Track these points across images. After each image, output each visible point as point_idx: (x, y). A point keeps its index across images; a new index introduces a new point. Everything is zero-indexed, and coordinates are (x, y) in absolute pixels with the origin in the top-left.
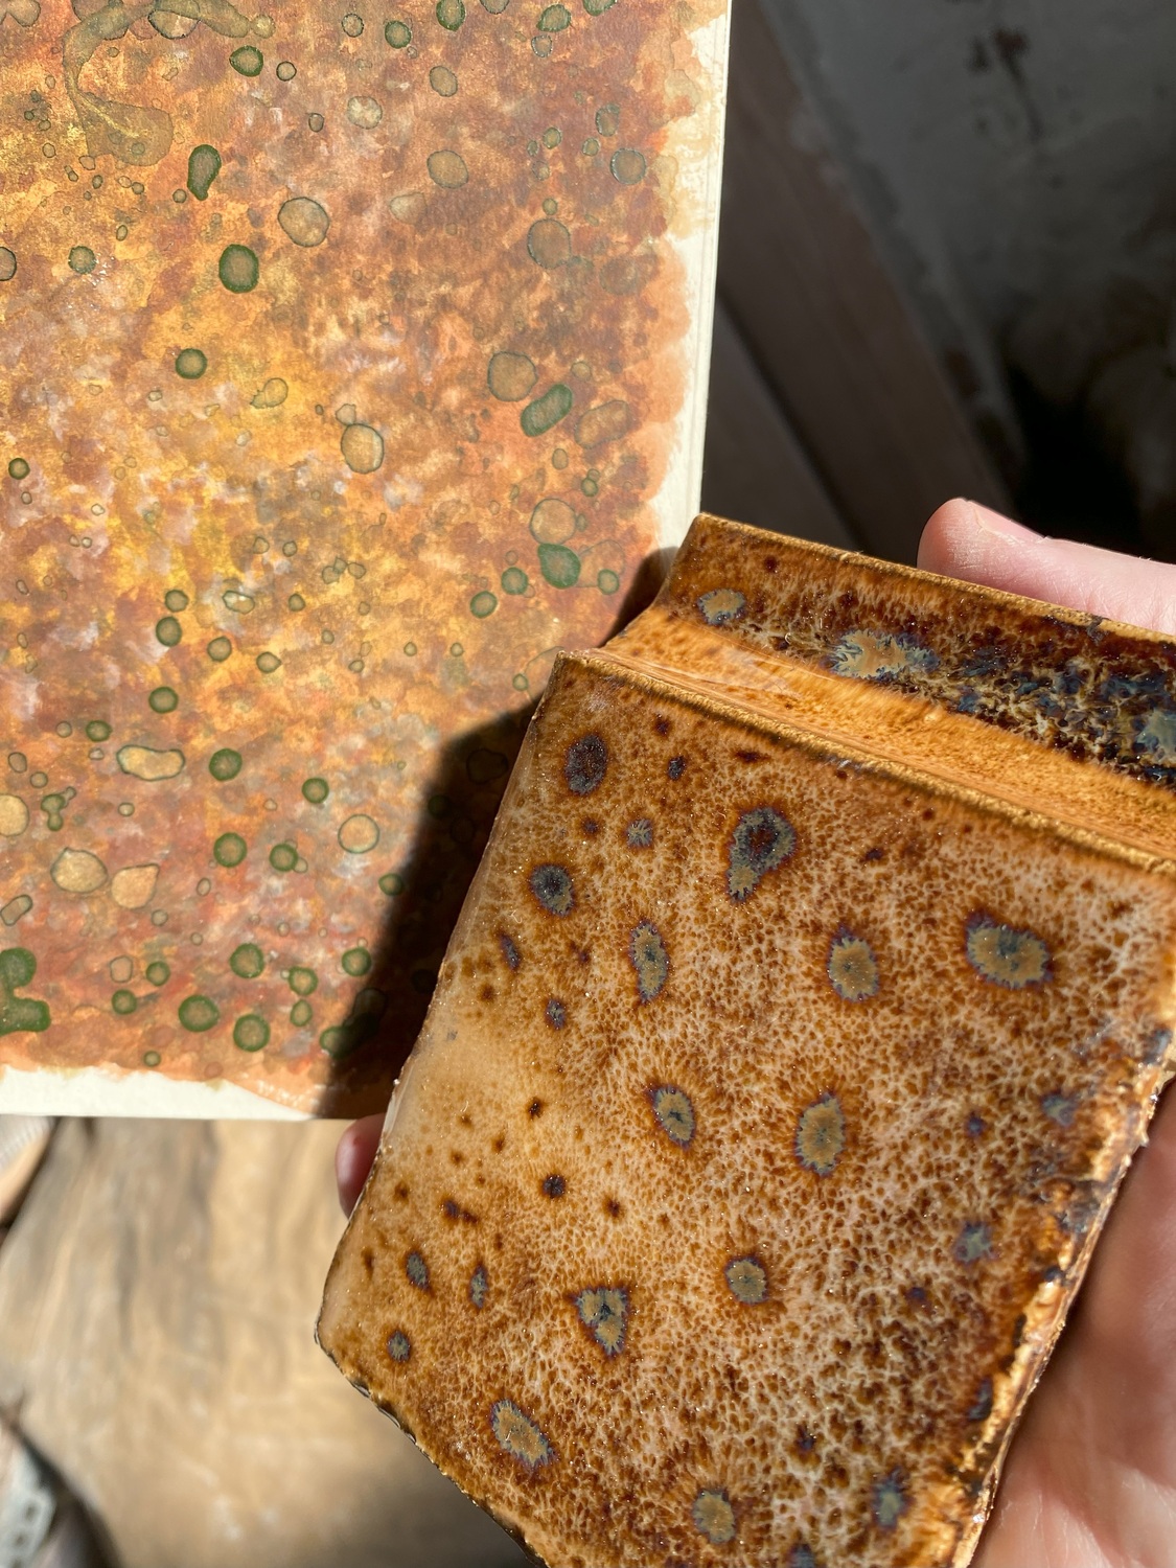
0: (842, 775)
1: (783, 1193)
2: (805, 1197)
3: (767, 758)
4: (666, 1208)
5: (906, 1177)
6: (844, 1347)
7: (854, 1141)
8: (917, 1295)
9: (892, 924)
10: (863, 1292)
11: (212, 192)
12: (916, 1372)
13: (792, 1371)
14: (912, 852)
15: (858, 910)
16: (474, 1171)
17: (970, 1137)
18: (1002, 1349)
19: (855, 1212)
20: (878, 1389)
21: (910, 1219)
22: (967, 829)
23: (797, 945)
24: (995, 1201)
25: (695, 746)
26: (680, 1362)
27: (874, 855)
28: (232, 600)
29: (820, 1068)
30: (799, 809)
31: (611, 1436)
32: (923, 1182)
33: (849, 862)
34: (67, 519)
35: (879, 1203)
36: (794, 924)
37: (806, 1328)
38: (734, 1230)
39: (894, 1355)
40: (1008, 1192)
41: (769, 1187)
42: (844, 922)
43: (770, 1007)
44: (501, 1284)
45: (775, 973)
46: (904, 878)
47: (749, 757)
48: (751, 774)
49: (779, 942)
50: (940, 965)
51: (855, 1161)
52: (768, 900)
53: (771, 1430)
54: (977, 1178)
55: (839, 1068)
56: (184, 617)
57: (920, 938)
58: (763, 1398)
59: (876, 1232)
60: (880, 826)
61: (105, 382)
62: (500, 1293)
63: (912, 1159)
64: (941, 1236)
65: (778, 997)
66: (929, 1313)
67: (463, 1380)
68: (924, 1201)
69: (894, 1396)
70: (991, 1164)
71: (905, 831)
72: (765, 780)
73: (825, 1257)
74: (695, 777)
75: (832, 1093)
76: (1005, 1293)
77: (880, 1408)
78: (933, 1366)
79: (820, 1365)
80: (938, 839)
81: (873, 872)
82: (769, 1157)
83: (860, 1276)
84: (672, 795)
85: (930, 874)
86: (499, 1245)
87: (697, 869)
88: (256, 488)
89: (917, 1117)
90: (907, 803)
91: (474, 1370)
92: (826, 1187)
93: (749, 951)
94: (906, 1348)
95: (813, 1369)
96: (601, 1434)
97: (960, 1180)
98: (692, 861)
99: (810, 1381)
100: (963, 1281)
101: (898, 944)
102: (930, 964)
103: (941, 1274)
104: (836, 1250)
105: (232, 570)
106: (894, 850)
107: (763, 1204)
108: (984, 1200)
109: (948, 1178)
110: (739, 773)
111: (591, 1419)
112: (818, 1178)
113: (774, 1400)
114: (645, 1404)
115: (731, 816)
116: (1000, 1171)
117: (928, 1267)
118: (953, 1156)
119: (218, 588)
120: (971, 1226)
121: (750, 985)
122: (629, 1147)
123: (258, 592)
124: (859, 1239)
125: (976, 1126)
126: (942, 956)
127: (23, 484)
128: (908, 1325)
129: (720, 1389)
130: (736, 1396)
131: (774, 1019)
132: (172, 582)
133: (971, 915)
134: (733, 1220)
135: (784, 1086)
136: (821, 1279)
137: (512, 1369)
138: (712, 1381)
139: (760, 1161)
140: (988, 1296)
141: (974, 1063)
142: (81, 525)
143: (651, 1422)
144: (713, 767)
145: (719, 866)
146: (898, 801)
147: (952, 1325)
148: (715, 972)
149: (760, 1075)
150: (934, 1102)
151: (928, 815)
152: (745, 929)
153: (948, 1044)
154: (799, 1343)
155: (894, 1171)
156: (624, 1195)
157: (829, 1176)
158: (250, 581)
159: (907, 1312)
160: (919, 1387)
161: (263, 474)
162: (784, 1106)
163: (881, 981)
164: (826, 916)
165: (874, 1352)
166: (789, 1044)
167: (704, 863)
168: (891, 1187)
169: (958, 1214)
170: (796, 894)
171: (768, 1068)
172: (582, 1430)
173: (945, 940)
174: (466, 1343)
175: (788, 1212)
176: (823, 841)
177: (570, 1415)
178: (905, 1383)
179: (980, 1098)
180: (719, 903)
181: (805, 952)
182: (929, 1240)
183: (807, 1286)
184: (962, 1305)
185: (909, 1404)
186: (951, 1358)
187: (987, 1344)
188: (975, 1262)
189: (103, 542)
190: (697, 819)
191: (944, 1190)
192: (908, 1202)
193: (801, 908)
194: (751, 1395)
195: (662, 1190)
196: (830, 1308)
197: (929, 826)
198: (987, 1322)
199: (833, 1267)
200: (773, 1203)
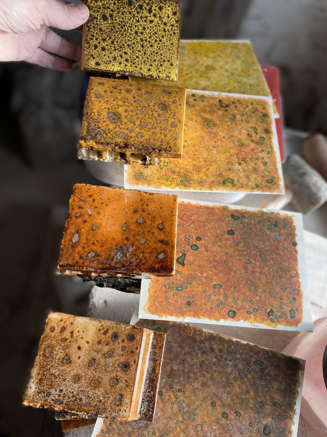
0: (134, 375)
2: (87, 383)
3: (135, 364)
4: (81, 365)
5: (93, 395)
6: (73, 392)
7: (95, 387)
8: (81, 400)
9: (119, 385)
10: (79, 393)
12: (73, 402)
13: (68, 387)
14: (127, 386)
15: (120, 381)
16: (78, 335)
17: (99, 401)
18: (78, 411)
19: (88, 390)
20: (70, 398)
21: (88, 396)
22: (131, 392)
23: (115, 374)
24: (93, 406)
25: (135, 354)
26: (64, 372)
27: (126, 381)
29: (102, 381)
30: (130, 370)
32: (93, 397)
33: (125, 378)
35: (89, 392)
36: (117, 373)
37: (73, 387)
38: (81, 375)
39: (74, 399)
40: (94, 407)
41: (87, 378)
42: (118, 380)
43: (107, 373)
44: (65, 344)
45: (111, 372)
46: (124, 386)
47: (135, 362)
48: (133, 363)
49: (114, 372)
50: (116, 392)
51: (93, 388)
52: (119, 369)
53: (61, 386)
54: (95, 403)
55: (102, 383)
57: (118, 389)
59: (86, 393)
60: (130, 381)
62: (64, 344)
63: (95, 395)
64: (88, 401)
65: (108, 373)
66: (79, 402)
67: (52, 341)
68: (91, 398)
69: (70, 400)
70: (97, 404)
71: (130, 384)
72: (132, 365)
73: (82, 387)
74: (131, 355)
75: (99, 383)
76: (84, 409)
77: (68, 399)
78: (74, 403)
80: (129, 388)
81: (124, 382)
82: (91, 377)
83: (81, 392)
84: (129, 352)
85: (125, 389)
86: (70, 342)
87: (121, 358)
89: (99, 394)
90: (132, 384)
91: (54, 343)
92: (89, 385)
93: (113, 368)
94: (75, 400)
95: (69, 389)
96: (53, 364)
97: (94, 401)
98: (121, 357)
100: (84, 404)
101: (117, 387)
102: (116, 391)
103: (84, 402)
104: (83, 389)
106: (127, 384)
107: (85, 378)
108: (93, 405)
109: (94, 400)
110: (133, 361)
111: (54, 362)
112: (90, 384)
113: (64, 386)
114: (58, 369)
115: (128, 361)
116: (96, 405)
117: (84, 400)
118: (96, 400)
120: (89, 404)
121: (109, 369)
122: (87, 358)
124: (85, 391)
125: (100, 401)
126: (117, 392)
128: (77, 399)
129: (63, 378)
130: (63, 381)
131: (106, 374)
133: (122, 395)
134: (82, 374)
135: (99, 377)
136: (79, 388)
137: (56, 348)
138: (64, 377)
139: (90, 376)
140: (83, 408)
141: (106, 399)
143: (57, 370)
144: (133, 357)
145: (122, 362)
146: (133, 382)
147: (79, 404)
148: (109, 364)
149: (99, 373)
150: (101, 396)
151: (132, 387)
152: (115, 367)
153: (108, 396)
154: (71, 387)
155: (93, 393)
156: (81, 359)
157: (91, 385)
159: (79, 399)
160: (71, 402)
162: (97, 378)
163: (113, 386)
164: (118, 377)
165: (73, 396)
166: (103, 376)
167: (122, 359)
168: (91, 393)
169: (90, 402)
170: (120, 373)
171: (100, 374)
172: (52, 361)
173: (119, 392)
174: (57, 340)
175: (85, 381)
176: (127, 374)
177: (53, 359)
178: (71, 401)
179: (103, 401)
180: (117, 363)
181: (114, 376)
182: (87, 399)
183: (78, 386)
184: (81, 405)
185: (69, 402)
186: (76, 405)
187: (78, 409)
188: (86, 405)
190: (127, 357)
191: (93, 400)
192: (90, 396)
193: (119, 374)
194: (64, 383)
195: (83, 364)
196: (76, 390)
197: (130, 387)
198: (80, 408)
199: (81, 389)
200: (86, 379)
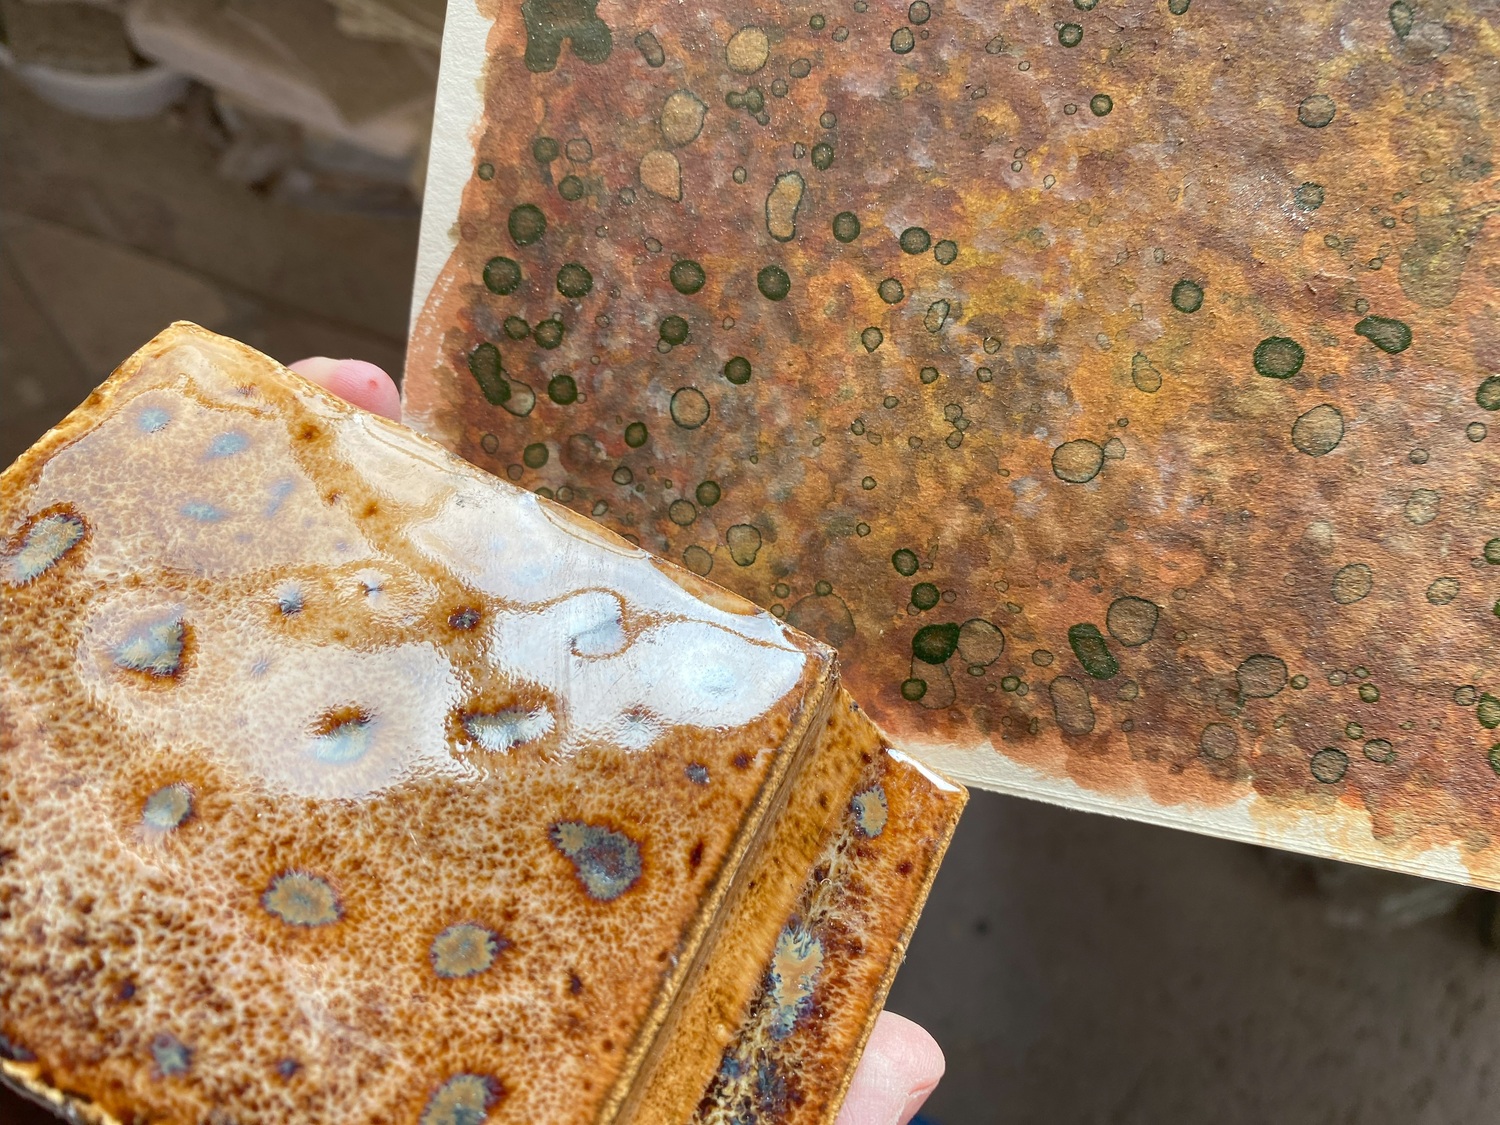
0: (662, 957)
1: (250, 853)
2: (243, 877)
3: (692, 875)
4: (253, 725)
5: (248, 987)
6: (86, 907)
7: (292, 936)
8: (127, 990)
9: (503, 997)
10: (138, 932)
11: (1363, 339)
12: (52, 983)
13: (70, 848)
14: (573, 1026)
15: (522, 963)
17: (278, 1061)
18: (62, 1077)
19: (220, 930)
20: (41, 939)
21: (205, 987)
22: (588, 1086)
23: (496, 893)
24: (209, 1082)
25: (717, 796)
26: (97, 727)
27: (575, 985)
28: (940, 309)
29: (370, 906)
30: (635, 907)
31: (33, 645)
32: (240, 1006)
33: (571, 957)
34: (1043, 149)
35: (226, 957)
36: (517, 892)
37: (111, 867)
38: (221, 797)
39: (71, 960)
40: (217, 1098)
41: (258, 839)
42: (512, 946)
43: (438, 857)
44: (202, 536)
45: (471, 866)
46: (547, 1014)
47: (696, 856)
48: (678, 857)
49: (501, 873)
50: (455, 1044)
51: (271, 934)
52: (546, 864)
53: (14, 820)
54: (236, 1065)
55: (366, 926)
56: (928, 259)
57: (485, 1026)
58: (48, 814)
59: (197, 951)
60: (604, 993)
61: (1180, 205)
62: (193, 537)
63: (264, 996)
64: (183, 1021)
65: (447, 867)
66: (109, 1002)
67: (111, 487)
68: (221, 1007)
69: (30, 957)
70: (248, 1082)
71: (596, 1020)
72: (670, 872)
73: (180, 893)
74: (684, 794)
75: (343, 916)
76: (117, 1085)
77: (21, 941)
78: (54, 1001)
79: (72, 879)
80: (582, 1055)
81: (559, 982)
82: (288, 842)
83: (155, 931)
84: (668, 767)
85: (549, 1042)
86: (244, 537)
87: (590, 788)
88: (1049, 348)
89: (307, 1007)
90: (623, 1024)
91: (119, 501)
92: (251, 901)
93: (497, 839)
94: (80, 974)
95: (69, 871)
96: (36, 634)
97: (236, 1046)
98: (599, 784)
99: (57, 866)
100: (135, 1041)
101: (483, 1002)
102: (458, 1033)
103: (143, 1018)
104: (185, 905)
105: (969, 314)
106: (576, 1006)
107: (244, 832)
108: (213, 1071)
109: (240, 1034)
110: (681, 843)
111: (52, 626)
112: (261, 893)
113: (44, 826)
114: (59, 685)
115: (638, 831)
116: (239, 1091)
117: (153, 1003)
118: (262, 1041)
119: (954, 299)
120: (188, 1055)
121: (463, 837)
122: (319, 689)
123: (944, 338)
124: (193, 932)
125: (288, 1069)
126: (464, 1047)
127: (1085, 108)
128: (99, 977)
129: (64, 770)
130: (53, 785)
131: (424, 861)
132: (964, 251)
133: (500, 1082)
134: (231, 796)
135: (357, 864)
136: (158, 887)
137: (115, 542)
138: (71, 762)
139: (286, 831)
140: (116, 1067)
141: (351, 1071)
142: (1036, 163)
143: (41, 690)
144: (693, 815)
145: (589, 814)
146: (627, 1015)
147: (93, 1025)
148: (481, 799)
149: (370, 839)
150: (318, 1025)
151: (608, 1046)
152: (520, 837)
153: (375, 1046)
154: (97, 858)
155: (255, 976)
156: (274, 681)
157: (262, 904)
158: (956, 330)
159: (112, 980)
160: (36, 984)
161: (1064, 356)
162: (337, 862)
163: (447, 979)
164: (520, 927)
165: (78, 940)
166: (396, 874)
167: (595, 798)
168: (240, 971)
169: (203, 1041)
170: (547, 896)
171: (377, 848)
172: (42, 614)
173: (478, 1051)
174: (148, 494)
175: (230, 857)
176: (598, 930)
177: (60, 602)
178: (42, 969)
179: (315, 1075)
180: (551, 810)
181: (488, 901)
182: (182, 1008)
183: (155, 871)
184: (111, 1038)
185: (21, 972)
186: (60, 1021)
187: (70, 1061)
188: (151, 1055)
189: (1015, 182)
190: (641, 792)
191: (229, 1029)
192: (223, 990)
193: (533, 901)
194: (52, 802)
196: (127, 896)
197: (596, 1045)
198: (91, 1063)
199: (169, 902)
200: (242, 842)
